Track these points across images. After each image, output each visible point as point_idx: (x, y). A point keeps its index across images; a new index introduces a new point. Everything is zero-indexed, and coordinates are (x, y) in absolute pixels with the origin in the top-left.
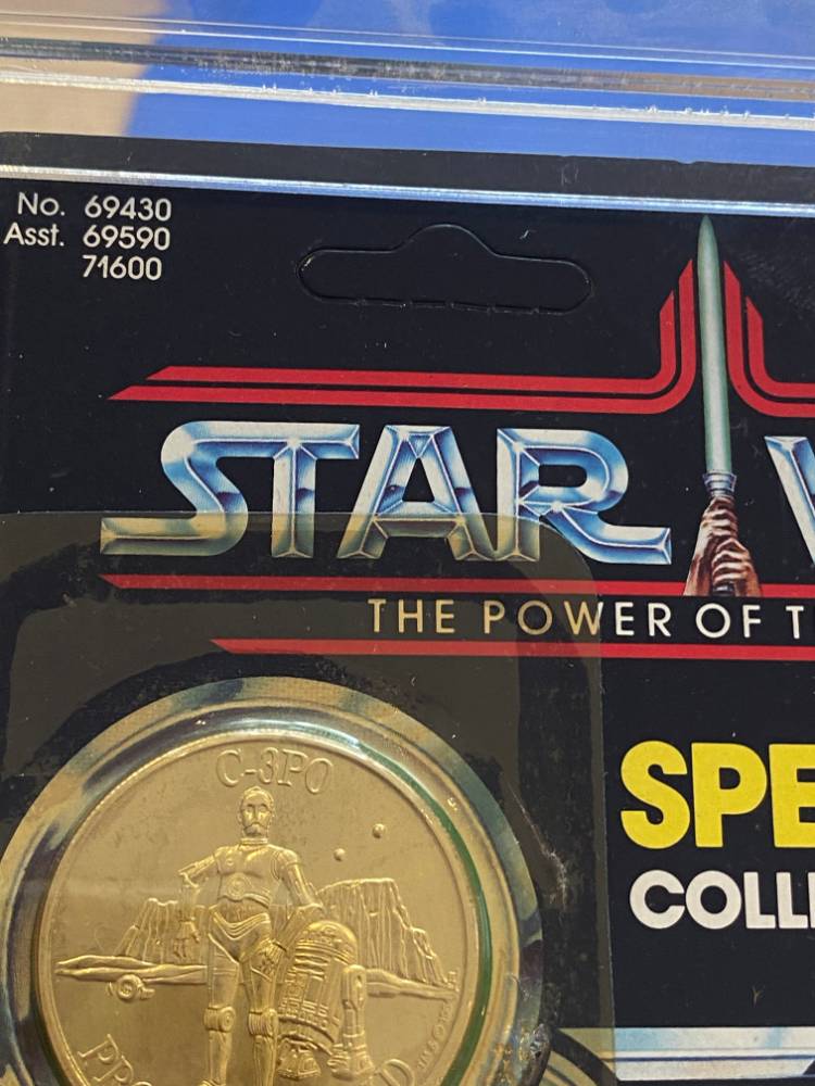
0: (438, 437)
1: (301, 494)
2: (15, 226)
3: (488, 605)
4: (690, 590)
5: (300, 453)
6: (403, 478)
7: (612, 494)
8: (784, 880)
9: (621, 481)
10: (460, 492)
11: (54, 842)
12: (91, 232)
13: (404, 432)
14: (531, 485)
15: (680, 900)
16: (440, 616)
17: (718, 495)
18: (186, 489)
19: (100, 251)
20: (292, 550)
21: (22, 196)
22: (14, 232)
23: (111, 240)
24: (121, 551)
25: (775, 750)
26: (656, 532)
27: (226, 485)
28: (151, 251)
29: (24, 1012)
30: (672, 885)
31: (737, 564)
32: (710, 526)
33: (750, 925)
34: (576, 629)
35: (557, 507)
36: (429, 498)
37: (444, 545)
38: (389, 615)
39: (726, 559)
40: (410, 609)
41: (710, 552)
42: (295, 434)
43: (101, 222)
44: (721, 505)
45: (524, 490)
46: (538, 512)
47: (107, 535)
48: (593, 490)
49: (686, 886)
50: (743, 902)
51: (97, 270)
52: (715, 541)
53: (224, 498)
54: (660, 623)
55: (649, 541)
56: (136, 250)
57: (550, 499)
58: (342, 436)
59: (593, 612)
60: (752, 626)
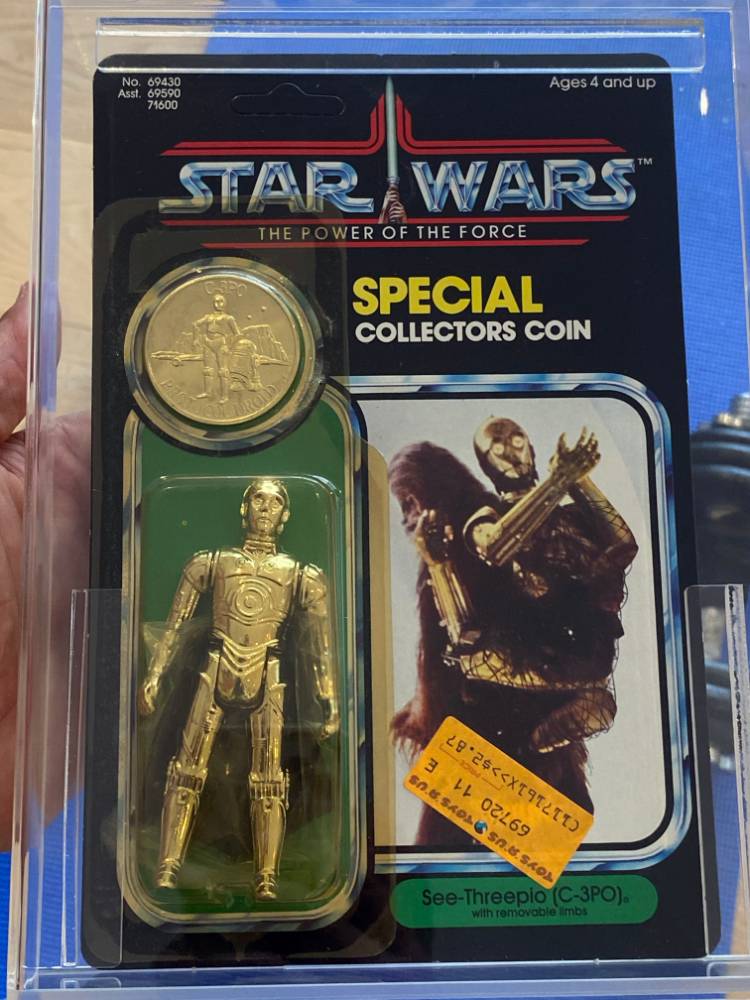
0: (284, 166)
1: (232, 189)
2: (122, 91)
3: (304, 229)
4: (381, 222)
5: (232, 174)
6: (271, 182)
7: (351, 186)
8: (412, 326)
9: (355, 180)
10: (292, 187)
11: (148, 315)
12: (150, 92)
13: (271, 164)
14: (320, 183)
15: (374, 332)
16: (286, 233)
17: (392, 186)
18: (190, 188)
19: (154, 99)
20: (230, 210)
21: (124, 79)
22: (122, 93)
23: (158, 95)
24: (166, 212)
25: (411, 279)
26: (368, 200)
27: (204, 186)
28: (173, 98)
29: (140, 372)
30: (371, 327)
31: (399, 211)
32: (389, 197)
33: (400, 340)
34: (337, 237)
35: (330, 191)
36: (280, 189)
37: (287, 207)
38: (267, 233)
39: (395, 209)
40: (274, 231)
41: (389, 206)
42: (230, 166)
43: (154, 88)
44: (393, 189)
45: (317, 185)
46: (323, 194)
47: (161, 206)
48: (344, 185)
49: (376, 327)
50: (397, 332)
51: (153, 106)
52: (390, 203)
53: (204, 191)
54: (369, 234)
55: (365, 203)
56: (168, 98)
57: (327, 189)
58: (247, 166)
59: (343, 230)
60: (404, 235)
